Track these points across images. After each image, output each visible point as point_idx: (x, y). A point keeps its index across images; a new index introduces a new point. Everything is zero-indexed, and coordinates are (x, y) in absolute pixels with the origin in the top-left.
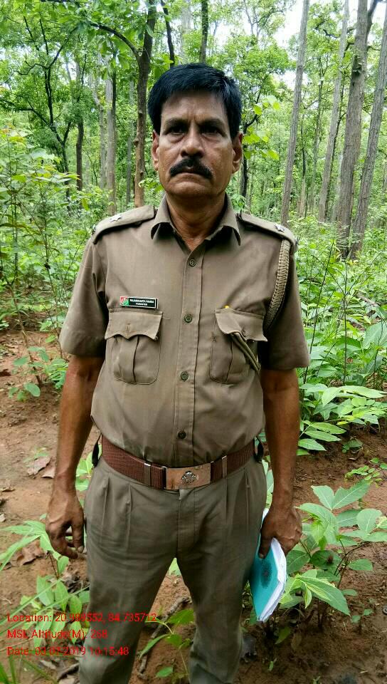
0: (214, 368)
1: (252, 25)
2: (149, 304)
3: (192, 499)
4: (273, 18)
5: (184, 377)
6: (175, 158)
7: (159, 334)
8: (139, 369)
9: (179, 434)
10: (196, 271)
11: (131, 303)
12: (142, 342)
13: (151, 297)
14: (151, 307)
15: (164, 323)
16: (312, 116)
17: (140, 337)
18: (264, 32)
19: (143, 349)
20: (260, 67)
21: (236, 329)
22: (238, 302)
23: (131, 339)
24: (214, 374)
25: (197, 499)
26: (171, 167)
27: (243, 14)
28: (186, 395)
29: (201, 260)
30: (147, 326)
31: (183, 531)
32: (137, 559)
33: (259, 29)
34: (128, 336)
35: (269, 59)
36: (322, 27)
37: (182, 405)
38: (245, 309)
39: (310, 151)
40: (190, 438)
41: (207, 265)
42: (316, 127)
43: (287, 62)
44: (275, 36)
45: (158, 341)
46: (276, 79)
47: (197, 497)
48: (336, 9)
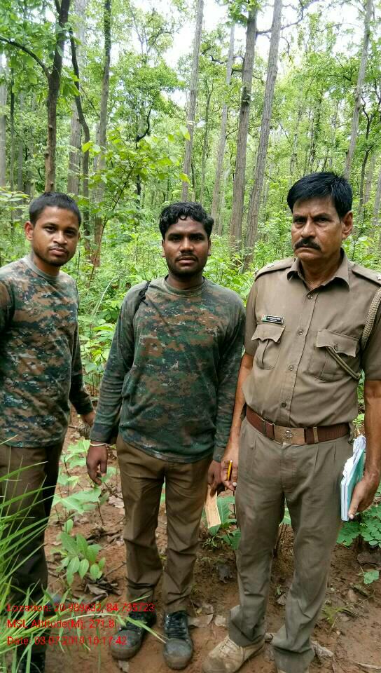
0: (312, 366)
1: (142, 43)
2: (278, 321)
3: (289, 451)
4: (162, 38)
5: (291, 369)
6: (298, 238)
7: (280, 339)
8: (266, 360)
9: (283, 404)
10: (312, 302)
11: (268, 319)
12: (271, 343)
13: (279, 316)
14: (279, 323)
15: (285, 333)
16: (200, 134)
17: (269, 340)
18: (153, 50)
19: (270, 348)
20: (151, 84)
21: (330, 344)
22: (335, 327)
23: (265, 341)
24: (311, 371)
25: (294, 452)
26: (296, 243)
27: (133, 31)
28: (291, 380)
29: (316, 295)
30: (275, 334)
31: (284, 472)
32: (257, 485)
33: (148, 47)
34: (263, 339)
35: (160, 77)
36: (209, 52)
37: (287, 386)
38: (341, 331)
39: (197, 166)
40: (289, 408)
41: (319, 300)
42: (203, 144)
43: (177, 82)
44: (164, 55)
45: (277, 344)
46: (165, 95)
47: (295, 451)
48: (220, 36)
